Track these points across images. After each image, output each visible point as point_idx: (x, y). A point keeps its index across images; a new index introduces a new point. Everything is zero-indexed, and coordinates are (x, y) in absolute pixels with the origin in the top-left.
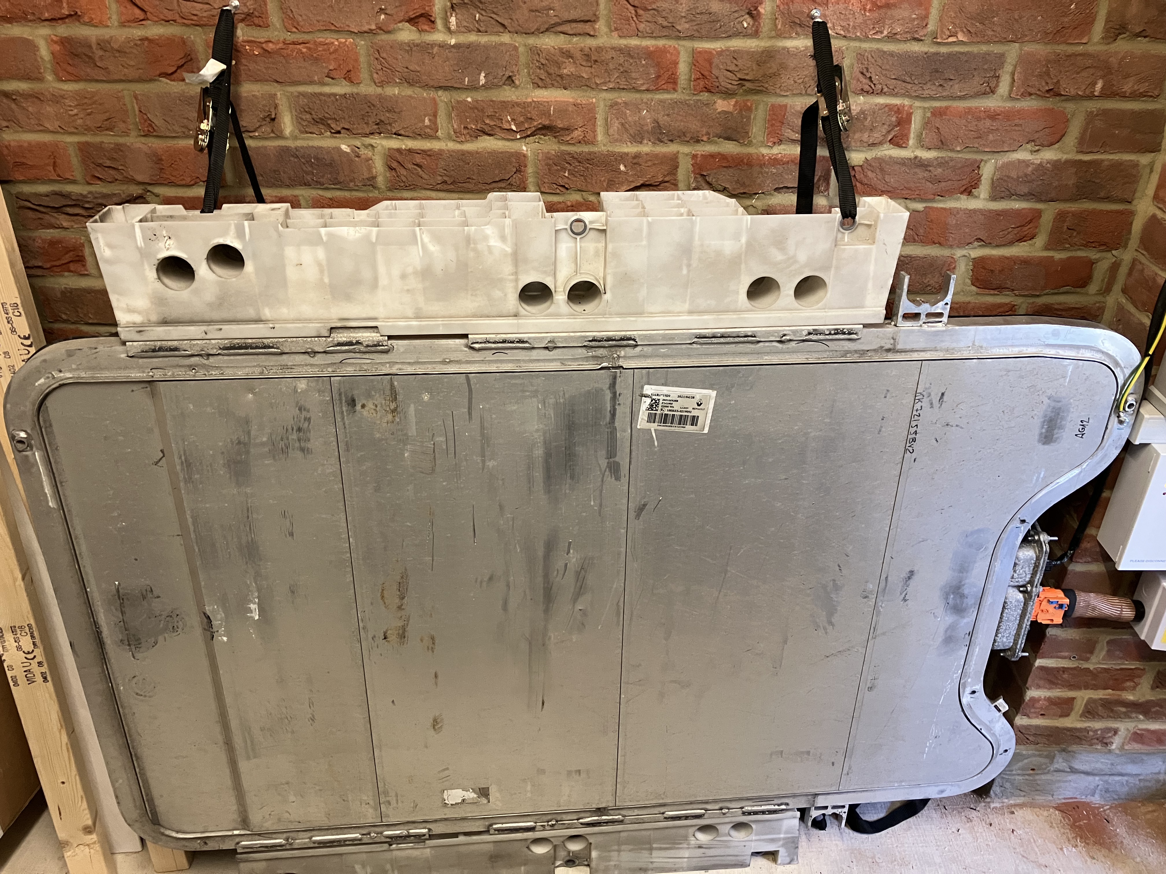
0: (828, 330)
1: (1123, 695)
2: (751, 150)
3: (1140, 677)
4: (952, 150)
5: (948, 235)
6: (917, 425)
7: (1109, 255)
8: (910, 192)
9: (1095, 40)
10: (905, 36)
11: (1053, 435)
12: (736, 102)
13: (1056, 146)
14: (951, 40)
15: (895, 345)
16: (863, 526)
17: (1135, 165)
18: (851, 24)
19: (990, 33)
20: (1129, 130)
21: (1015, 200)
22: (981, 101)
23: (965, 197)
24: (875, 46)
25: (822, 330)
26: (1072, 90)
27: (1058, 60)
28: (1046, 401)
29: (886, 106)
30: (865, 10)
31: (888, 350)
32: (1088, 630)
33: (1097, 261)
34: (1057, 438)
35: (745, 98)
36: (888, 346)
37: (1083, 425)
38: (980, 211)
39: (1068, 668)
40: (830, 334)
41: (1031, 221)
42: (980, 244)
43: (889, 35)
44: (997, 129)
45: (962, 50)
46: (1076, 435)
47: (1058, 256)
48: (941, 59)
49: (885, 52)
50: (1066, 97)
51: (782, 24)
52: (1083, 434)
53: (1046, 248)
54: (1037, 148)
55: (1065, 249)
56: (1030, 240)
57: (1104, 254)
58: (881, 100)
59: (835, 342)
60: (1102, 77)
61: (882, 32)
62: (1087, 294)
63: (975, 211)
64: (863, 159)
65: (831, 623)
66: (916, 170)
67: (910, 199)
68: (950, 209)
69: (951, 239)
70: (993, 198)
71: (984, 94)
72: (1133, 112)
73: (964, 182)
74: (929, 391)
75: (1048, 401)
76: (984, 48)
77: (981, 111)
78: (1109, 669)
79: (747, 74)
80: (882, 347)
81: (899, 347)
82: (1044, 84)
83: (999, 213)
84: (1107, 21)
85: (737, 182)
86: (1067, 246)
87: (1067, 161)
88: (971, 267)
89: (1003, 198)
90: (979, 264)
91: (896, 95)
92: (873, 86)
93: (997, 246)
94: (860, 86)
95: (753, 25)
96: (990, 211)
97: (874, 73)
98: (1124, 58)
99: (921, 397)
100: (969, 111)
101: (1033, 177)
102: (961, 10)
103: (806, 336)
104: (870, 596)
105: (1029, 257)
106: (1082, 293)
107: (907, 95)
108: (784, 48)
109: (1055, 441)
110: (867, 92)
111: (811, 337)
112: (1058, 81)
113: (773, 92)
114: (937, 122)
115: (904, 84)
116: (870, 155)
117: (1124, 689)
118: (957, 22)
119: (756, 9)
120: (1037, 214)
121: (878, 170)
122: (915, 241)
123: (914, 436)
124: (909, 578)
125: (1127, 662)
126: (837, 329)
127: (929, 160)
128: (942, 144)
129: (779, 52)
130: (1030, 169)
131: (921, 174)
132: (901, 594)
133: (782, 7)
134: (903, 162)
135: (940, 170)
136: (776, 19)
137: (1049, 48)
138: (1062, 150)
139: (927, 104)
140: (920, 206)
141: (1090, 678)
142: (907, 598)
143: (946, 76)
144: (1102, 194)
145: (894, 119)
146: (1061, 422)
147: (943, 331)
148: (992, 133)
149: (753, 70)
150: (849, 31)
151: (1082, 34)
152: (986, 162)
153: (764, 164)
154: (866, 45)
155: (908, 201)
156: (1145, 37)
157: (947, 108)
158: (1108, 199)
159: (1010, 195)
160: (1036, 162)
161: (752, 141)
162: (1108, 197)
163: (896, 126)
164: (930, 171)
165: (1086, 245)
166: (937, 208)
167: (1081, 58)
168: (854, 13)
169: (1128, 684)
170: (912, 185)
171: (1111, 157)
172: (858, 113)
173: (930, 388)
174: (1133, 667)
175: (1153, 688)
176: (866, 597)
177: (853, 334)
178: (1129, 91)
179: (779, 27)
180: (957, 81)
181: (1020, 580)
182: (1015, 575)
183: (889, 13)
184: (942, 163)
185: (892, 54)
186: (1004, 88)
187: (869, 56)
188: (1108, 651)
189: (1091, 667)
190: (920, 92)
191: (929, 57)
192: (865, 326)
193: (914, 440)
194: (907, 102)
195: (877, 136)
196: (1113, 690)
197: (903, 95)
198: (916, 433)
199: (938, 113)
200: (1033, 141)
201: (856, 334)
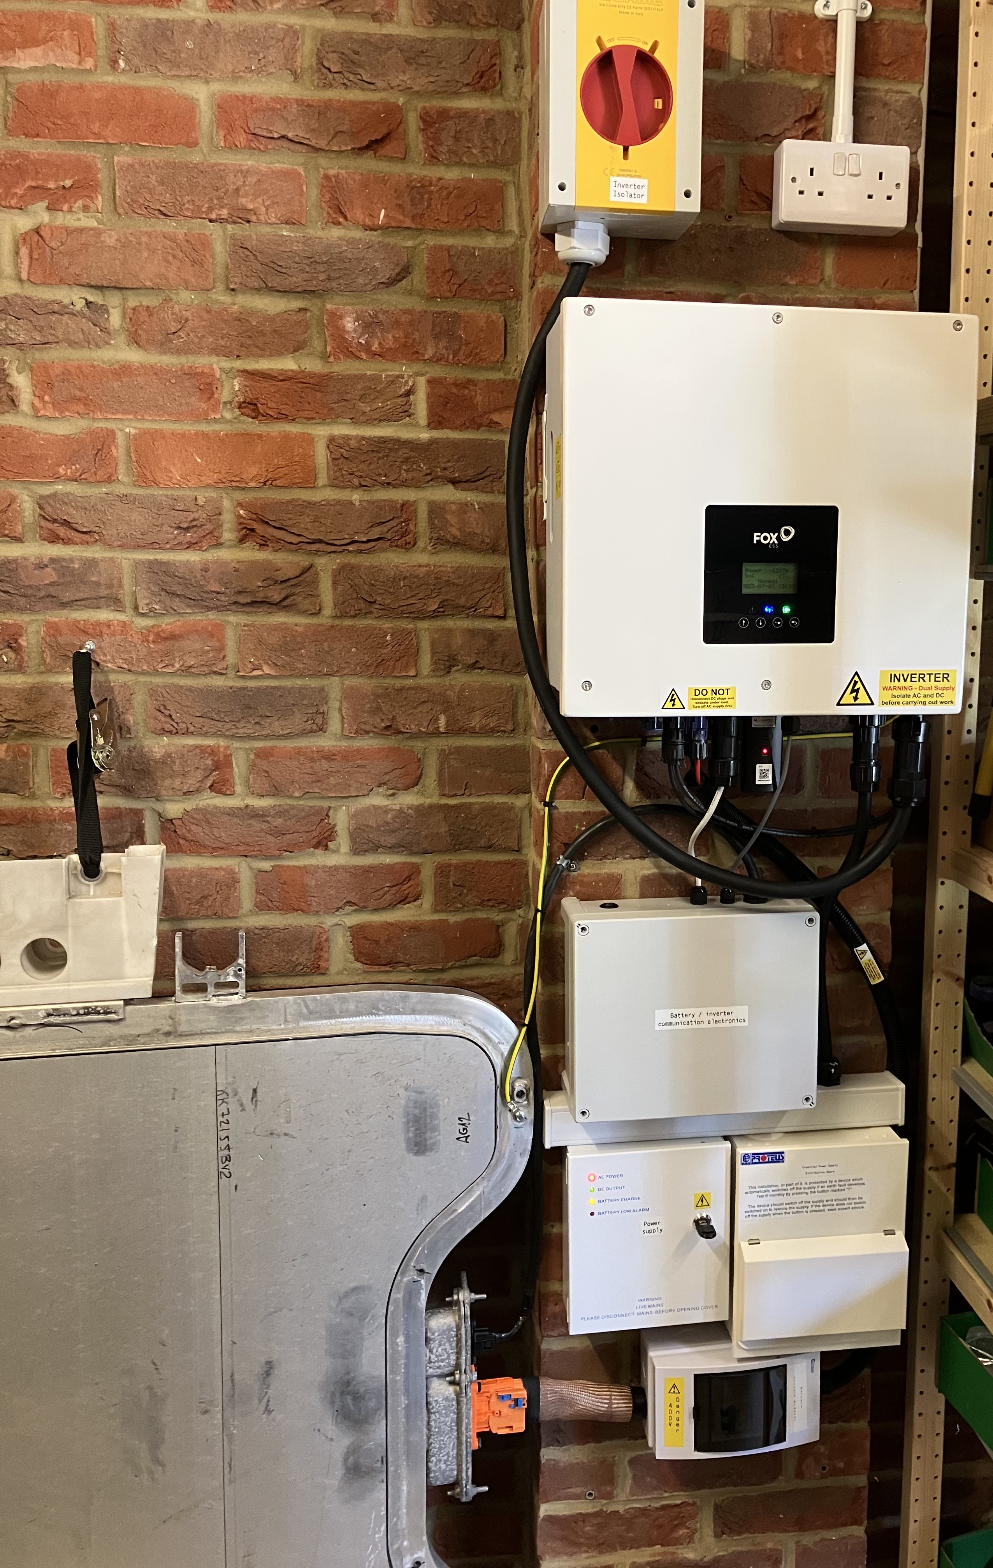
0: (74, 1008)
1: (679, 1551)
2: (36, 804)
3: (693, 1517)
4: (291, 797)
5: (309, 899)
6: (227, 1137)
7: (513, 915)
8: (248, 848)
9: (425, 673)
10: (202, 669)
11: (426, 1140)
12: (8, 747)
13: (415, 789)
14: (255, 673)
15: (175, 1027)
16: (179, 1294)
17: (511, 808)
18: (134, 657)
19: (300, 666)
20: (492, 770)
21: (382, 853)
22: (312, 740)
23: (322, 852)
24: (169, 680)
25: (67, 1009)
26: (413, 727)
27: (386, 694)
28: (402, 1092)
29: (197, 747)
30: (147, 641)
31: (168, 1034)
32: (600, 1445)
33: (503, 924)
34: (434, 1144)
35: (19, 742)
36: (167, 1028)
37: (463, 1125)
38: (345, 868)
39: (587, 1515)
40: (78, 1014)
41: (409, 879)
42: (353, 908)
43: (182, 668)
44: (338, 771)
45: (273, 685)
46: (458, 1139)
47: (453, 918)
48: (251, 693)
49: (182, 687)
50: (409, 735)
51: (51, 657)
52: (467, 1137)
53: (436, 911)
54: (391, 792)
55: (457, 910)
56: (415, 900)
57: (509, 915)
58: (191, 741)
59: (90, 1025)
60: (444, 712)
61: (173, 666)
62: (502, 965)
63: (336, 868)
64: (182, 810)
65: (158, 1462)
66: (251, 821)
67: (251, 856)
68: (305, 866)
69: (314, 903)
70: (356, 851)
71: (312, 732)
72: (490, 749)
73: (314, 834)
74: (235, 1086)
75: (406, 1093)
76: (299, 682)
77: (313, 751)
78: (645, 1509)
79: (16, 714)
80: (157, 1031)
81: (182, 1028)
82: (378, 720)
83: (367, 870)
84: (433, 653)
85: (23, 842)
86: (459, 905)
87: (431, 807)
88: (350, 939)
89: (367, 851)
90: (358, 934)
91: (206, 735)
92: (175, 725)
93: (376, 910)
94: (159, 726)
95: (16, 659)
96: (356, 867)
97: (172, 708)
98: (462, 690)
99: (224, 1096)
100: (299, 752)
101: (397, 825)
102: (260, 642)
103: (44, 1018)
104: (211, 1408)
105: (417, 921)
106: (496, 965)
107: (218, 734)
108: (56, 684)
109: (431, 1150)
110: (171, 732)
111: (52, 1019)
112: (394, 718)
113: (51, 733)
114: (263, 764)
115: (212, 722)
116: (190, 805)
117: (677, 1542)
118: (259, 654)
119: (16, 641)
120: (415, 870)
121: (204, 823)
122: (269, 909)
123: (226, 1152)
124: (268, 1374)
125: (666, 1495)
126: (87, 1008)
127: (263, 809)
128: (276, 791)
129: (51, 688)
130: (389, 816)
131: (257, 825)
132: (260, 1401)
133: (48, 639)
134: (232, 813)
135: (280, 820)
136: (43, 652)
137: (374, 682)
138: (422, 793)
139: (247, 745)
140: (266, 865)
141: (623, 1528)
142: (271, 1407)
143: (261, 712)
144: (483, 843)
145: (209, 762)
146: (431, 1121)
147: (242, 1005)
148: (333, 776)
149: (21, 709)
150: (133, 664)
151: (406, 667)
152: (336, 809)
153: (55, 820)
154: (158, 680)
155: (249, 859)
156: (482, 668)
157: (272, 748)
158: (489, 848)
159: (375, 848)
160: (394, 807)
161: (34, 793)
162: (490, 847)
163: (214, 770)
164: (268, 822)
165: (483, 904)
166: (288, 867)
167: (413, 692)
168: (135, 646)
169: (682, 1532)
170: (249, 840)
171: (481, 800)
172: (163, 756)
173: (234, 1082)
174: (679, 1502)
175: (718, 1535)
176: (206, 1412)
177: (110, 1013)
178: (477, 726)
179: (48, 661)
180: (276, 718)
181: (442, 1364)
182: (433, 1357)
183: (177, 644)
184: (281, 812)
185: (190, 689)
186: (334, 725)
187: (163, 691)
188: (634, 1478)
189: (621, 1509)
190: (235, 731)
191: (236, 694)
192: (128, 1002)
193: (228, 1158)
194: (222, 743)
195: (192, 782)
196: (662, 1545)
197: (214, 735)
198: (228, 1147)
199: (262, 754)
200: (385, 784)
201: (115, 1013)
